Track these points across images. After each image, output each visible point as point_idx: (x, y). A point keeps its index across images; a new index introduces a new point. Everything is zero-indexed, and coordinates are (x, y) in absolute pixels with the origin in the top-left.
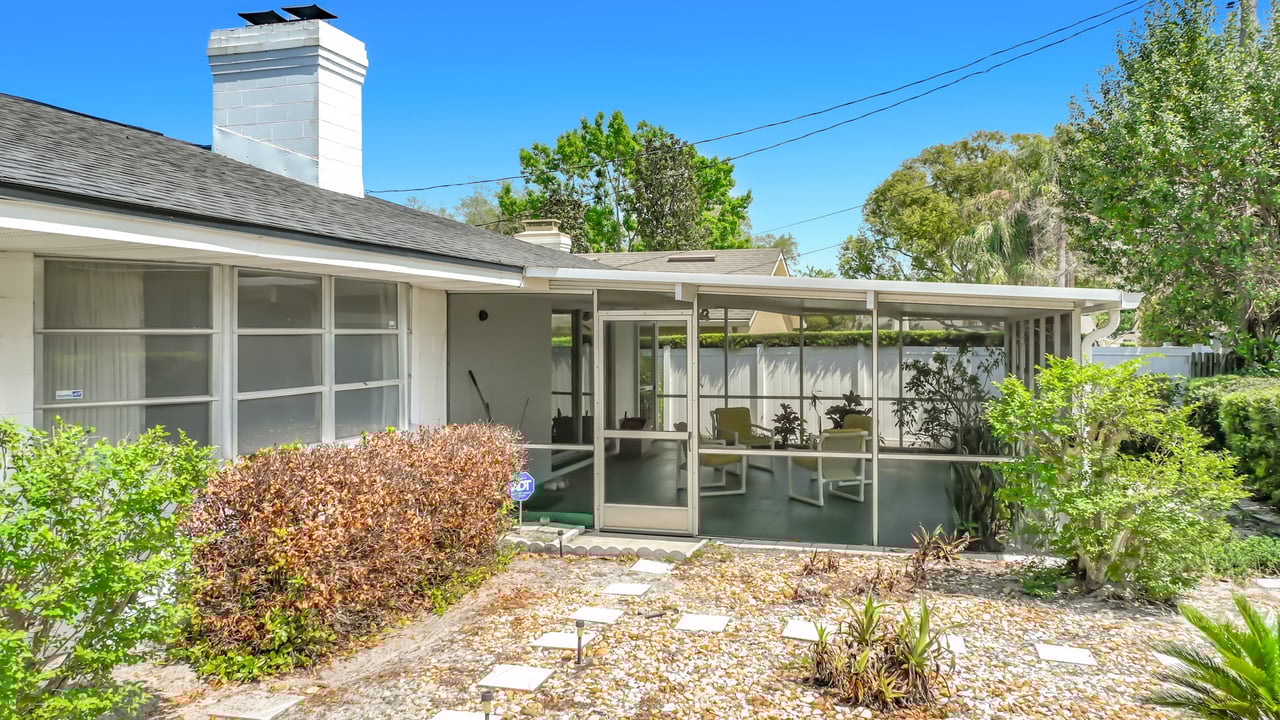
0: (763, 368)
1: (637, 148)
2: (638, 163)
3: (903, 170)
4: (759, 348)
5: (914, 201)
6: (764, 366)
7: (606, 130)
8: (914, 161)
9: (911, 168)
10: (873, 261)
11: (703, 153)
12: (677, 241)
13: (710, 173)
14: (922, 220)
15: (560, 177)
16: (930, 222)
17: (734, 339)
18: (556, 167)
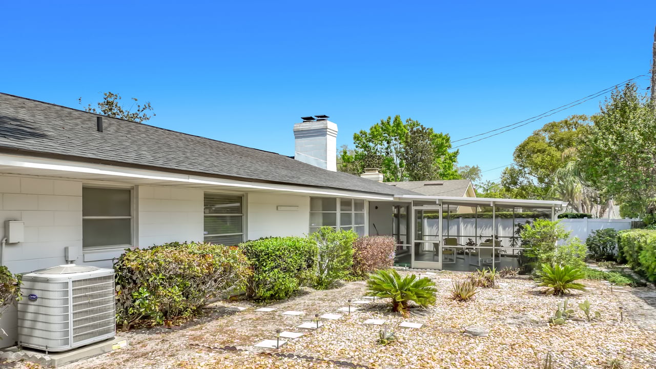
0: (462, 226)
1: (406, 131)
2: (407, 138)
3: (534, 135)
4: (461, 219)
5: (539, 151)
6: (462, 225)
7: (392, 124)
8: (540, 131)
9: (538, 134)
10: (518, 179)
11: (436, 131)
12: (423, 173)
13: (439, 141)
14: (543, 160)
15: (371, 144)
16: (546, 160)
17: (451, 215)
18: (369, 141)
